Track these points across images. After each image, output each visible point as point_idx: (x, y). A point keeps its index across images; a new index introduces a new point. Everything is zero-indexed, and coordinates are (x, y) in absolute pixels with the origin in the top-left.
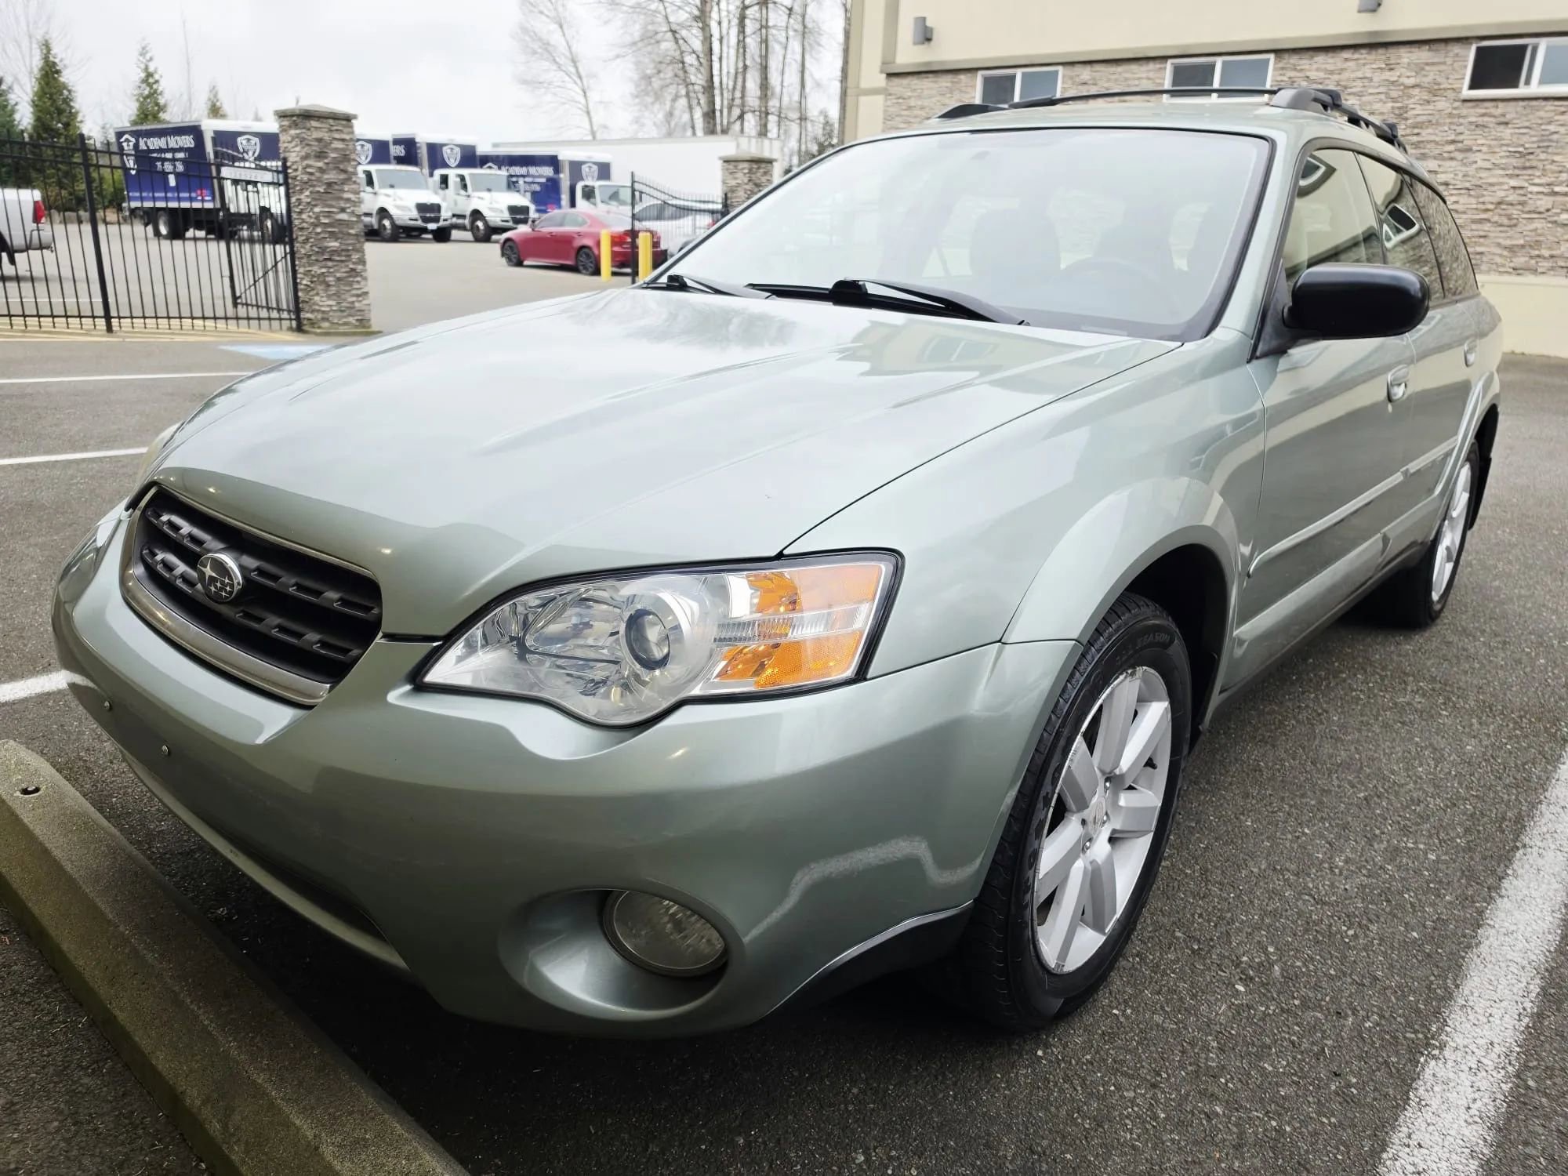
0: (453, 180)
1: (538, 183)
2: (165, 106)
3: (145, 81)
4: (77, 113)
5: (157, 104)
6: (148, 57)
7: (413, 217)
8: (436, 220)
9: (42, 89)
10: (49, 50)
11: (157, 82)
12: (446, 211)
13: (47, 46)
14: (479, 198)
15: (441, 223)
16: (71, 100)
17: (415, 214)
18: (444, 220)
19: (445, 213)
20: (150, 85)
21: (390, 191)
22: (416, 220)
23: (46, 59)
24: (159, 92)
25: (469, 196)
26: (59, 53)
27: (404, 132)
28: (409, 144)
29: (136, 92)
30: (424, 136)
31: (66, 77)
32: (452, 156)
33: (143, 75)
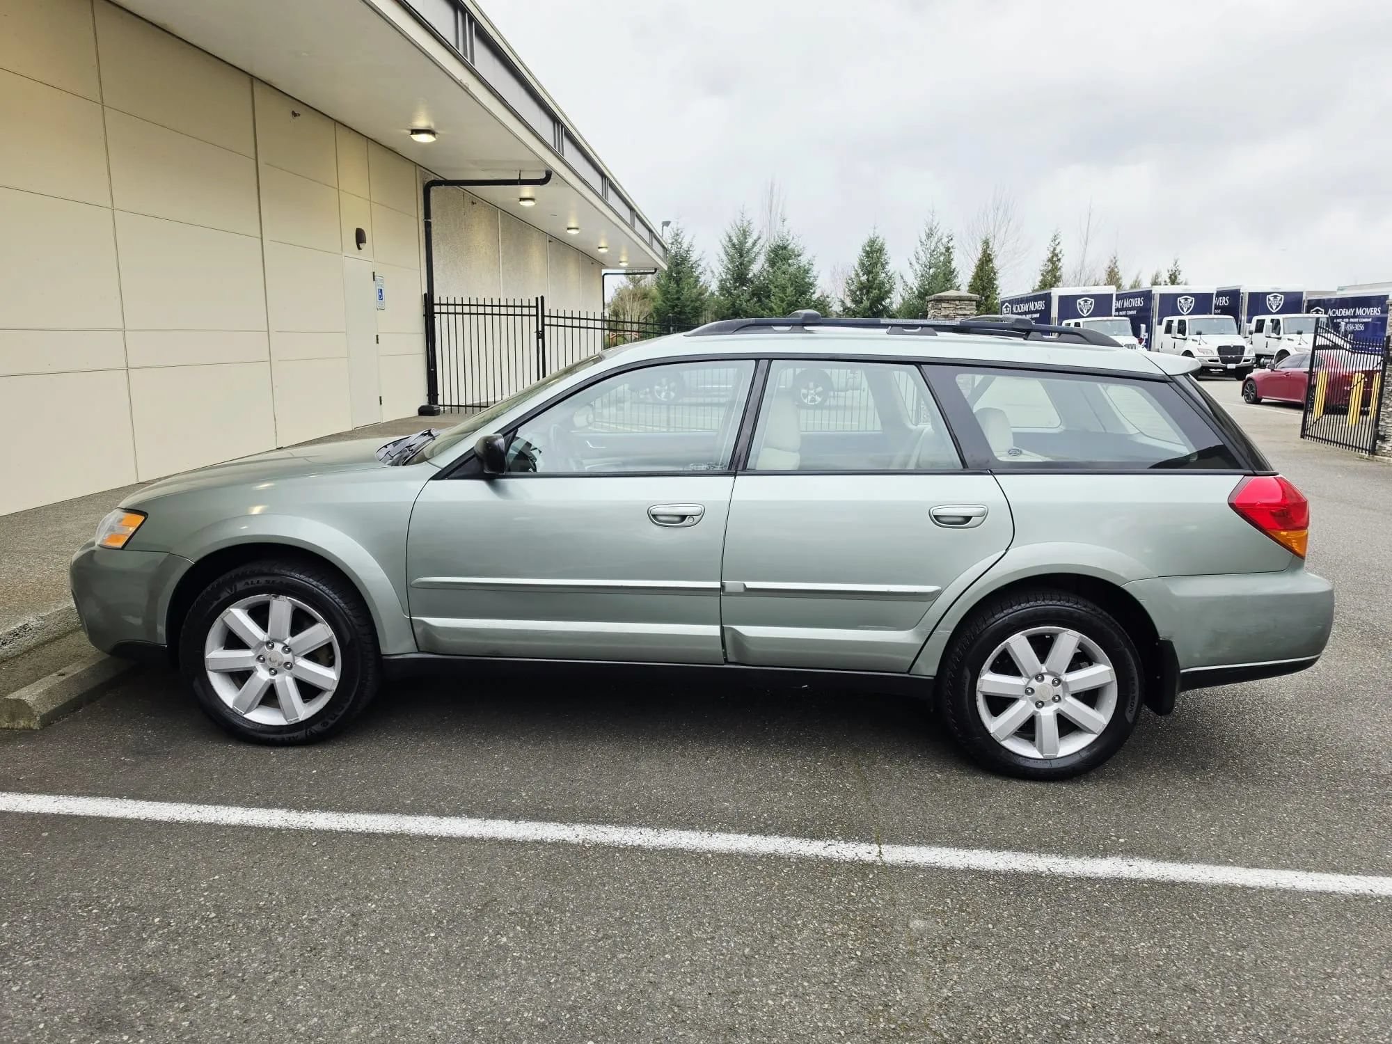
0: (1268, 324)
1: (1362, 323)
2: (1060, 277)
3: (1050, 260)
4: (997, 288)
5: (1055, 277)
6: (1057, 243)
7: (1215, 358)
8: (1237, 361)
9: (977, 273)
10: (988, 247)
11: (1059, 260)
12: (1249, 352)
13: (986, 243)
14: (1289, 339)
15: (1242, 363)
16: (995, 279)
17: (1216, 355)
18: (1245, 361)
19: (1249, 354)
20: (1053, 263)
21: (1197, 337)
22: (1217, 361)
23: (985, 252)
24: (1059, 267)
25: (1280, 339)
26: (995, 248)
27: (1229, 284)
28: (1234, 295)
29: (1042, 268)
30: (1248, 287)
31: (997, 263)
32: (1274, 303)
33: (1050, 256)
